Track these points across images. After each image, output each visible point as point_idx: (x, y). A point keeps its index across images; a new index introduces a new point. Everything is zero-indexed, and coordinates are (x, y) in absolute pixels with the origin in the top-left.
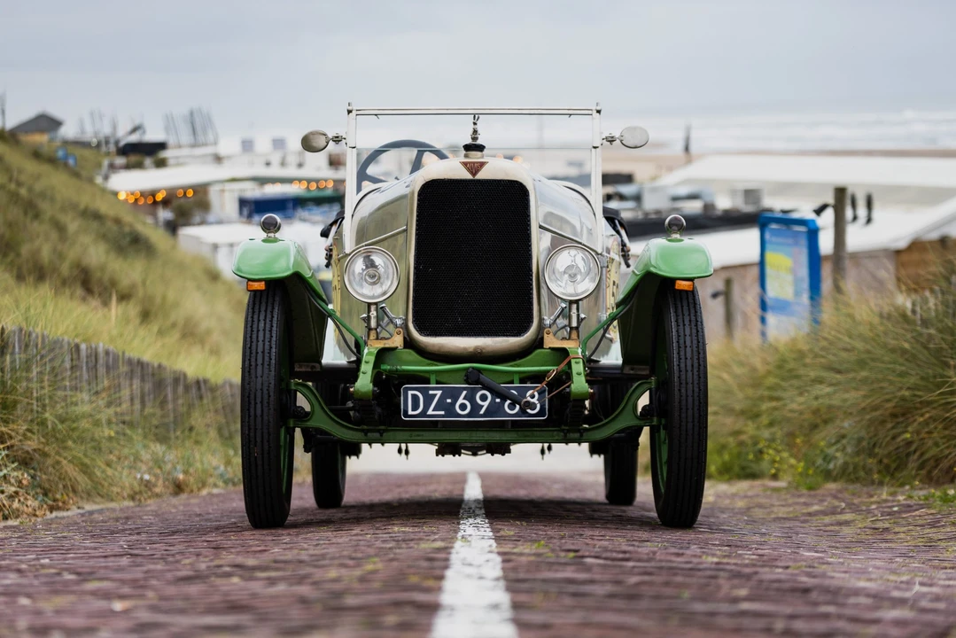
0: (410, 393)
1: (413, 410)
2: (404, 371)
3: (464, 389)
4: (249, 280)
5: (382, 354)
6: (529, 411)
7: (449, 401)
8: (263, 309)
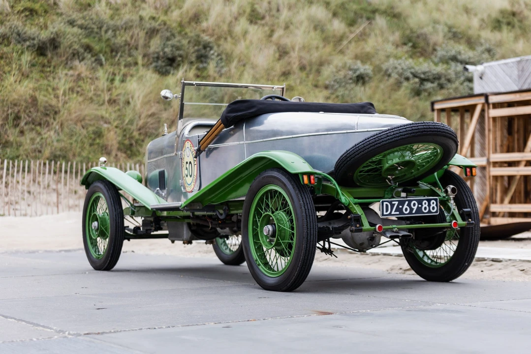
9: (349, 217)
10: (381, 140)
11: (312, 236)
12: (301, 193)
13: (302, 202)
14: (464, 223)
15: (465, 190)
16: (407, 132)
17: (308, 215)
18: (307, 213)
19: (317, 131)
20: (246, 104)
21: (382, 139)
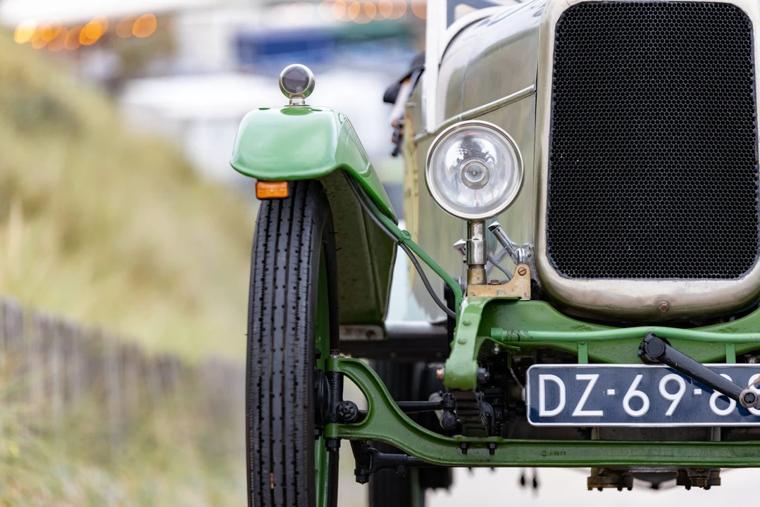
0: (543, 378)
1: (548, 408)
2: (531, 339)
3: (639, 371)
4: (260, 180)
5: (493, 308)
6: (752, 410)
7: (611, 392)
8: (284, 228)
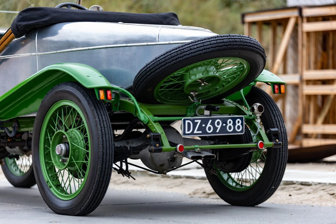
9: (148, 136)
10: (184, 54)
11: (108, 156)
12: (96, 110)
13: (97, 119)
14: (271, 143)
15: (272, 108)
16: (212, 46)
17: (104, 133)
18: (103, 131)
19: (116, 43)
20: (38, 12)
21: (184, 52)
